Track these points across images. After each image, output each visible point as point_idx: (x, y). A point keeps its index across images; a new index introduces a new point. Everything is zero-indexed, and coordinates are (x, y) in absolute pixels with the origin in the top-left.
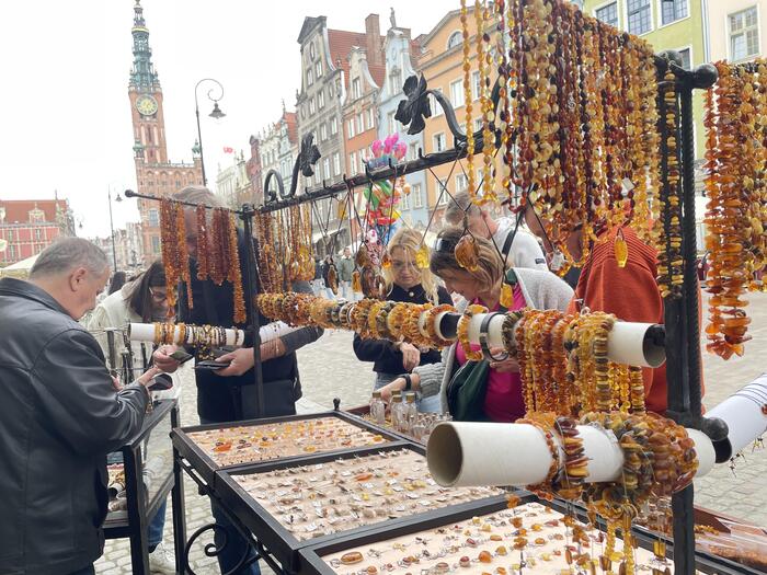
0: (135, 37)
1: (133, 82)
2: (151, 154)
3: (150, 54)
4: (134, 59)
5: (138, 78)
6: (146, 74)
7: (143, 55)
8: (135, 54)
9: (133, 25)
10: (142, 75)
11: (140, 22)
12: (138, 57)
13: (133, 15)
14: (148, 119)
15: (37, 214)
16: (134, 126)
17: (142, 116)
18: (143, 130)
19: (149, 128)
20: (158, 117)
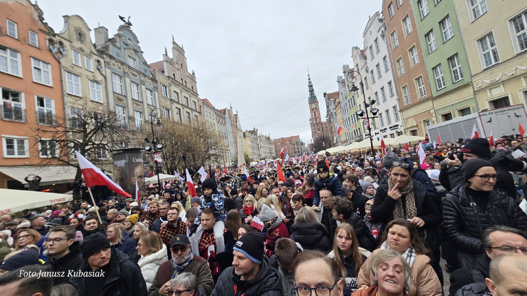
0: (309, 87)
1: (309, 101)
2: (316, 120)
3: (314, 91)
4: (309, 93)
5: (311, 98)
6: (313, 97)
7: (312, 91)
9: (308, 84)
11: (310, 83)
13: (308, 81)
14: (314, 110)
15: (288, 142)
16: (311, 113)
17: (312, 109)
18: (313, 113)
19: (315, 112)
20: (317, 108)
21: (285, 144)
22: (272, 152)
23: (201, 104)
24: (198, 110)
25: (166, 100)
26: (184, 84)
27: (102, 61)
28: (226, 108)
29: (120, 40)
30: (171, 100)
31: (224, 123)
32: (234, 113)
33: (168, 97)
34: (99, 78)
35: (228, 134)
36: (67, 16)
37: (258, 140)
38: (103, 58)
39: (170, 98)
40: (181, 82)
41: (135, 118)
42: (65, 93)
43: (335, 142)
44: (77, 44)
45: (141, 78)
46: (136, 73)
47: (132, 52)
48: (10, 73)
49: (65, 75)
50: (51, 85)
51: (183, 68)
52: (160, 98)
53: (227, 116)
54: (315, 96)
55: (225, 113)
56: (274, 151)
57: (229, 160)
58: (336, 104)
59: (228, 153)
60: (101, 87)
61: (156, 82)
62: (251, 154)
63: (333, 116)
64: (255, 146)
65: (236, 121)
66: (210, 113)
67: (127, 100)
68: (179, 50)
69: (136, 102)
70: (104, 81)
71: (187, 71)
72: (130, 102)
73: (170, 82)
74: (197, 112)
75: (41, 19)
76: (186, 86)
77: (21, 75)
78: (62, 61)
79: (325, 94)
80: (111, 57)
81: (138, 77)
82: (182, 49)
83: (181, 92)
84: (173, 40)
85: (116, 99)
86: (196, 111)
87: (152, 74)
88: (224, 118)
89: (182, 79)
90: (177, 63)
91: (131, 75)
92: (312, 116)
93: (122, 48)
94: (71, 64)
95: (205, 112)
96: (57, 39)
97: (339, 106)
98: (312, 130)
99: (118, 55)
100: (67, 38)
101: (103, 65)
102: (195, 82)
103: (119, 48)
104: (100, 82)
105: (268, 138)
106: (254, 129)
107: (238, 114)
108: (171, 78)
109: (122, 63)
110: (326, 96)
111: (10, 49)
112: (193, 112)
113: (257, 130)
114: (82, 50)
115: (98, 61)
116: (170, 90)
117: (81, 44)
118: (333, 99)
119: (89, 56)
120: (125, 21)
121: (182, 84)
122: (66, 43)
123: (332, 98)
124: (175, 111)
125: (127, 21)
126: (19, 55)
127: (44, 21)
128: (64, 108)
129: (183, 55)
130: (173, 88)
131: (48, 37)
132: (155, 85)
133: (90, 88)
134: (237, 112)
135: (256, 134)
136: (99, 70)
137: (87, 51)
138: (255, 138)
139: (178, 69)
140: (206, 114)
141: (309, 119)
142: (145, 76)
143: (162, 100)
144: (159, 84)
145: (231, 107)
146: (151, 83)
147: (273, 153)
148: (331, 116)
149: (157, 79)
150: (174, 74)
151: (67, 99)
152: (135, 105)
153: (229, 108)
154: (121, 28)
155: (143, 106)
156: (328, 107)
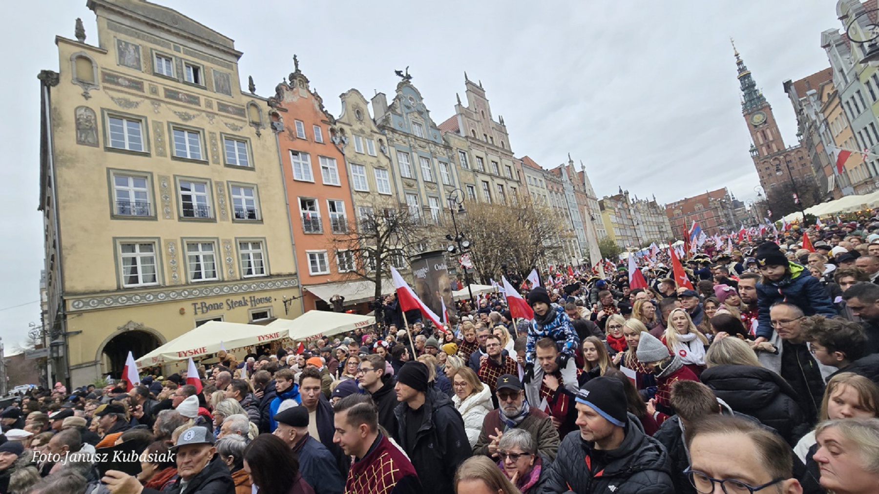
0: (741, 80)
1: (744, 110)
2: (769, 147)
3: (754, 85)
4: (743, 93)
5: (748, 104)
6: (753, 99)
7: (749, 87)
8: (743, 90)
9: (738, 74)
10: (750, 101)
11: (742, 70)
12: (746, 91)
13: (736, 68)
14: (761, 126)
16: (752, 135)
17: (756, 126)
18: (759, 134)
19: (763, 132)
20: (769, 122)
21: (693, 211)
22: (664, 229)
23: (520, 167)
24: (515, 178)
25: (467, 173)
26: (490, 142)
27: (384, 138)
28: (563, 165)
29: (400, 104)
30: (474, 171)
31: (560, 191)
32: (578, 169)
33: (469, 168)
34: (384, 162)
35: (571, 209)
36: (343, 94)
37: (632, 212)
38: (384, 135)
39: (472, 168)
40: (485, 140)
41: (431, 207)
42: (353, 191)
43: (831, 188)
44: (357, 126)
45: (432, 149)
46: (424, 144)
47: (416, 115)
48: (304, 180)
49: (350, 167)
50: (339, 184)
51: (485, 117)
52: (459, 172)
53: (565, 177)
54: (761, 96)
55: (561, 174)
56: (669, 228)
57: (578, 253)
58: (825, 99)
59: (574, 241)
60: (388, 174)
61: (451, 148)
62: (620, 238)
63: (817, 129)
64: (626, 222)
65: (584, 184)
66: (535, 179)
67: (418, 185)
68: (475, 90)
69: (429, 185)
70: (389, 165)
71: (491, 119)
72: (422, 185)
73: (469, 143)
74: (515, 181)
75: (321, 107)
76: (493, 144)
77: (313, 181)
78: (346, 152)
79: (787, 86)
80: (394, 131)
81: (427, 149)
82: (480, 88)
83: (487, 154)
84: (466, 78)
85: (406, 186)
86: (511, 180)
87: (444, 139)
88: (561, 183)
89: (485, 135)
90: (476, 113)
91: (420, 149)
92: (756, 140)
93: (404, 115)
94: (354, 153)
95: (527, 179)
96: (337, 126)
97: (837, 101)
98: (759, 171)
99: (401, 125)
100: (347, 122)
101: (386, 145)
102: (507, 134)
103: (401, 116)
104: (386, 168)
105: (653, 205)
106: (621, 191)
107: (586, 170)
108: (470, 138)
109: (407, 135)
110: (792, 87)
111: (301, 152)
112: (508, 182)
113: (627, 193)
114: (362, 131)
115: (380, 140)
116: (470, 156)
117: (361, 124)
118: (814, 91)
119: (370, 137)
120: (402, 76)
121: (487, 143)
122: (345, 127)
123: (810, 89)
124: (481, 187)
125: (405, 75)
126: (308, 156)
127: (324, 110)
128: (354, 209)
129: (483, 96)
130: (475, 152)
131: (330, 127)
132: (450, 154)
133: (377, 178)
134: (583, 167)
135: (626, 201)
136: (382, 151)
137: (367, 131)
138: (624, 209)
139: (478, 122)
140: (528, 182)
141: (750, 148)
142: (435, 144)
143: (462, 173)
144: (454, 150)
145: (571, 161)
146: (445, 152)
147: (666, 232)
148: (813, 128)
149: (452, 144)
150: (473, 131)
151: (356, 197)
152: (428, 189)
153: (567, 164)
154: (400, 86)
155: (438, 189)
156: (799, 112)
